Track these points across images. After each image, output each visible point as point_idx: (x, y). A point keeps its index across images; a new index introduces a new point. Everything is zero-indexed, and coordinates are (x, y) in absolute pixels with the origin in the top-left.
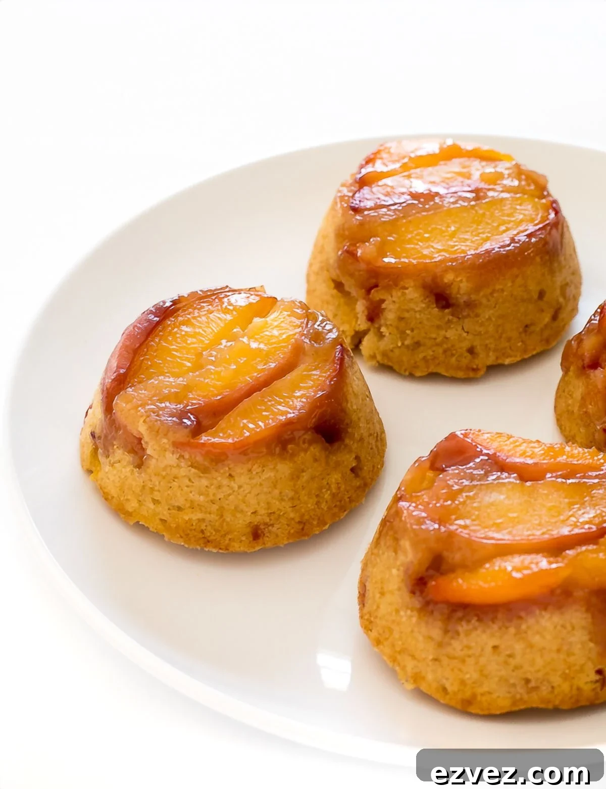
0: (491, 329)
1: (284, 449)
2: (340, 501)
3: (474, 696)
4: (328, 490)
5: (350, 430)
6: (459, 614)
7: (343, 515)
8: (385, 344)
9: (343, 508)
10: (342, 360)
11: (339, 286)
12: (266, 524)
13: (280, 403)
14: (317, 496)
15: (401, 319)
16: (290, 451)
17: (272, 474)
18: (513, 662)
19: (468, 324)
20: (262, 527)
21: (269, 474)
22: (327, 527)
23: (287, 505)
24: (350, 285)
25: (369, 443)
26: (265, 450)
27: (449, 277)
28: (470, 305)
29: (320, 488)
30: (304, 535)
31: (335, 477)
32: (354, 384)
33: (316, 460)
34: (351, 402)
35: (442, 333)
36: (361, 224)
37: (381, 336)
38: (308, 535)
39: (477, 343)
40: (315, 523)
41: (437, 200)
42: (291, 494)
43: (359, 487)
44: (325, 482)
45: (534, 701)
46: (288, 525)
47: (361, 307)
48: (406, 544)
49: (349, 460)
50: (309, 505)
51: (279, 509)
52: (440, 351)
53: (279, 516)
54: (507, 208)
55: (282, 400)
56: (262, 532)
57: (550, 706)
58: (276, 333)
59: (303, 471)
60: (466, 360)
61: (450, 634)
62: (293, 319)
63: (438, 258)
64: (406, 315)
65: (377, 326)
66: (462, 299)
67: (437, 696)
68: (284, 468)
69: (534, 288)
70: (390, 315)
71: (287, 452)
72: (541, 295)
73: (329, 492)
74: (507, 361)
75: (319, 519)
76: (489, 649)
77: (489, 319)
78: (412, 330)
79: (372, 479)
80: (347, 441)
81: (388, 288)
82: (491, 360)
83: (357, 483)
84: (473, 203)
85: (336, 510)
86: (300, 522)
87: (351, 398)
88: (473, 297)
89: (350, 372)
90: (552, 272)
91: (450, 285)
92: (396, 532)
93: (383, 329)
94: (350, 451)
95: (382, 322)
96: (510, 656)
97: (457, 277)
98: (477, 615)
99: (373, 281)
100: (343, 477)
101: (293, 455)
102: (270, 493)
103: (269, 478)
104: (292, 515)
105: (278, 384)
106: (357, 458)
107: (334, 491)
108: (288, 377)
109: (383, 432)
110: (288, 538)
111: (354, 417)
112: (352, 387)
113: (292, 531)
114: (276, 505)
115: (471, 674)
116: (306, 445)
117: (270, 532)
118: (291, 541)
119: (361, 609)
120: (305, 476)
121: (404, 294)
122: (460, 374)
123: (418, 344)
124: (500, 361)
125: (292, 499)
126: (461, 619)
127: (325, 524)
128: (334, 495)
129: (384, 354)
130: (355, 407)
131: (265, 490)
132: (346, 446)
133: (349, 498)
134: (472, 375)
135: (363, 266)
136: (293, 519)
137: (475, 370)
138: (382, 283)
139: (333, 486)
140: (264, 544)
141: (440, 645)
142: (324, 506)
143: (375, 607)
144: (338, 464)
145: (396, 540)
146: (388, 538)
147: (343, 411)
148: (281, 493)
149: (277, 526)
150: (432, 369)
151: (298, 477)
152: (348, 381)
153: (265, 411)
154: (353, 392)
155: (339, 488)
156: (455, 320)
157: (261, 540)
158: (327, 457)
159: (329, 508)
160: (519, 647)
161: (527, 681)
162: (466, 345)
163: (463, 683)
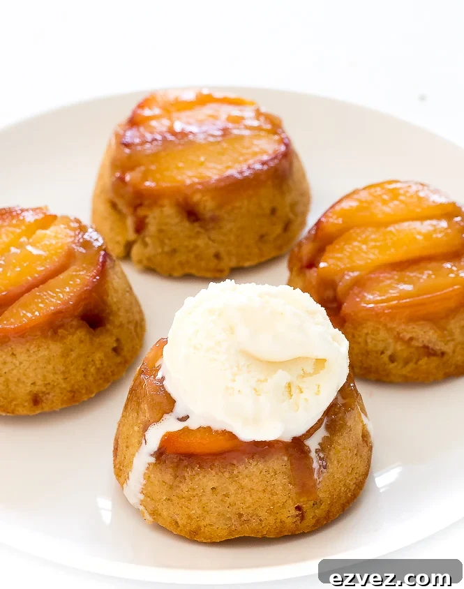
0: (232, 238)
1: (55, 332)
2: (104, 374)
3: (199, 528)
4: (93, 365)
5: (111, 318)
6: (185, 463)
7: (107, 386)
8: (150, 251)
9: (107, 380)
10: (104, 262)
11: (114, 206)
12: (43, 393)
13: (53, 297)
14: (84, 370)
15: (160, 231)
16: (60, 335)
17: (46, 353)
18: (229, 500)
19: (214, 234)
20: (41, 395)
21: (44, 353)
22: (93, 395)
23: (60, 377)
24: (122, 205)
25: (128, 329)
26: (39, 333)
27: (197, 197)
28: (215, 219)
29: (87, 364)
30: (75, 401)
31: (98, 356)
32: (114, 281)
33: (81, 342)
34: (112, 296)
35: (193, 242)
36: (130, 157)
37: (145, 245)
38: (77, 401)
39: (222, 250)
40: (84, 391)
41: (191, 137)
42: (63, 369)
43: (120, 363)
44: (90, 359)
45: (246, 531)
46: (61, 393)
47: (130, 222)
48: (145, 406)
49: (110, 342)
50: (78, 378)
51: (53, 381)
52: (192, 256)
53: (54, 386)
54: (246, 143)
55: (55, 295)
56: (41, 399)
57: (259, 536)
58: (54, 242)
59: (72, 350)
60: (213, 263)
61: (178, 479)
62: (68, 231)
63: (188, 182)
64: (164, 227)
65: (142, 236)
66: (208, 215)
67: (171, 528)
68: (56, 348)
69: (267, 206)
70: (152, 228)
71: (58, 335)
72: (273, 211)
73: (94, 367)
74: (247, 264)
75: (87, 388)
76: (208, 490)
77: (231, 231)
78: (170, 239)
79: (132, 357)
80: (108, 326)
81: (150, 206)
82: (233, 263)
83: (119, 360)
84: (219, 139)
85: (101, 381)
86: (71, 391)
87: (111, 293)
88: (217, 213)
89: (111, 272)
90: (282, 193)
91: (197, 204)
92: (138, 398)
93: (148, 240)
94: (112, 334)
95: (147, 233)
96: (226, 495)
97: (203, 196)
98: (199, 463)
99: (138, 202)
100: (106, 355)
101: (63, 338)
102: (45, 367)
103: (44, 356)
104: (64, 386)
105: (52, 282)
106: (118, 340)
107: (98, 366)
108: (61, 276)
109: (142, 319)
110: (62, 404)
111: (114, 308)
112: (112, 283)
113: (65, 398)
114: (51, 377)
115: (196, 510)
116: (74, 330)
117: (47, 399)
118: (64, 406)
119: (114, 460)
120: (74, 355)
121: (162, 211)
122: (209, 275)
123: (174, 251)
124: (241, 264)
125: (63, 373)
126: (187, 467)
127: (92, 393)
128: (98, 370)
129: (149, 259)
130: (115, 300)
131: (41, 365)
132: (107, 331)
133: (111, 372)
134: (218, 275)
135: (130, 189)
136: (65, 388)
137: (221, 271)
138: (146, 203)
139: (98, 363)
140: (42, 408)
141: (171, 487)
142: (91, 378)
143: (123, 458)
144: (101, 345)
145: (139, 404)
146: (133, 403)
147: (104, 303)
148: (54, 368)
149: (52, 394)
150: (187, 270)
151: (68, 355)
152: (108, 279)
153: (41, 303)
154: (113, 287)
155: (102, 364)
156: (202, 231)
157: (40, 406)
158: (91, 339)
159: (95, 381)
160: (232, 489)
161: (240, 515)
162: (212, 251)
163: (189, 517)
